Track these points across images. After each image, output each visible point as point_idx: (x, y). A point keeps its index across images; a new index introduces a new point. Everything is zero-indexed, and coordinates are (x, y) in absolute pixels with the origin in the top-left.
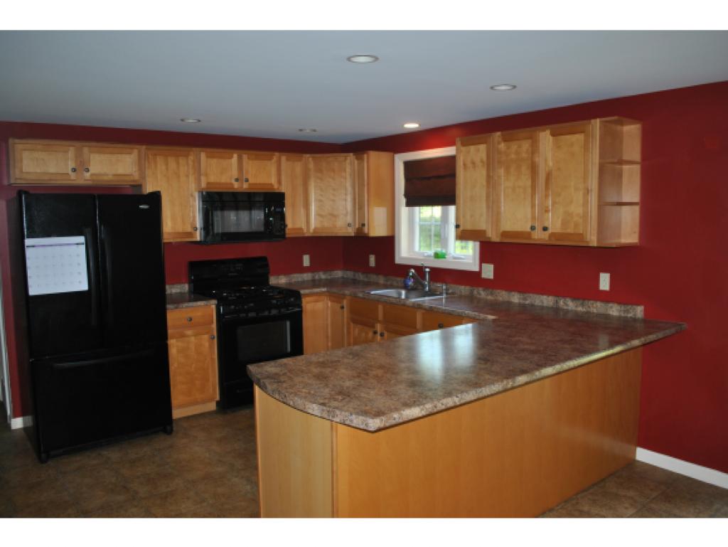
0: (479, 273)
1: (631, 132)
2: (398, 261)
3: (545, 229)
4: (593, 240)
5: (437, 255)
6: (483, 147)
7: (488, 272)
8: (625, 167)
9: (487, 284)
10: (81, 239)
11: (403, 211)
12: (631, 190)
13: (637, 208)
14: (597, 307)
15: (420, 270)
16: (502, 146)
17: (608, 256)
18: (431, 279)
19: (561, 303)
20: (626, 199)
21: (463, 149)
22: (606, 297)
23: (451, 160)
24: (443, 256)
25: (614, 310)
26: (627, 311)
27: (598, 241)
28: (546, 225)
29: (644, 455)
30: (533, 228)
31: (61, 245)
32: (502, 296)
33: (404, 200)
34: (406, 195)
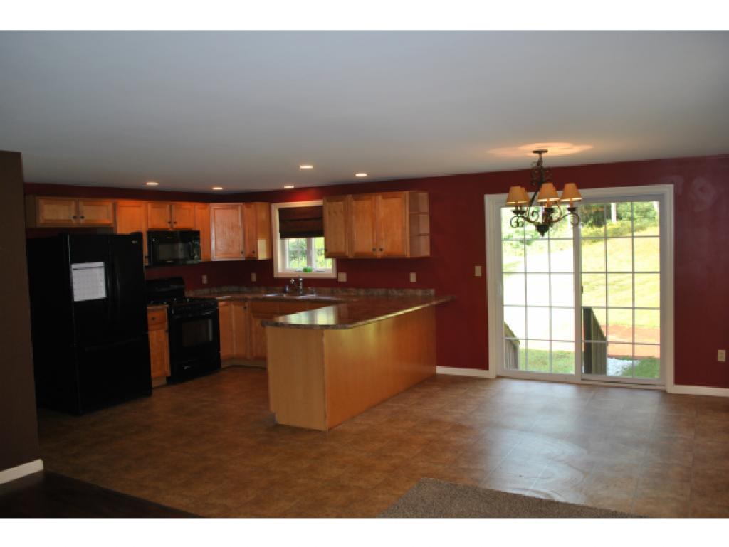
0: (337, 279)
1: (423, 197)
2: (275, 276)
3: (381, 250)
4: (408, 256)
5: (305, 270)
6: (341, 203)
7: (343, 277)
8: (421, 216)
9: (342, 285)
10: (101, 264)
11: (278, 241)
12: (425, 228)
13: (428, 237)
14: (410, 292)
15: (297, 280)
16: (354, 203)
17: (415, 263)
18: (304, 286)
19: (390, 292)
20: (422, 232)
21: (328, 203)
22: (414, 286)
23: (319, 208)
24: (310, 271)
25: (419, 293)
26: (426, 292)
27: (411, 254)
28: (381, 247)
29: (441, 370)
30: (374, 250)
31: (86, 268)
32: (353, 291)
33: (279, 235)
34: (281, 231)
